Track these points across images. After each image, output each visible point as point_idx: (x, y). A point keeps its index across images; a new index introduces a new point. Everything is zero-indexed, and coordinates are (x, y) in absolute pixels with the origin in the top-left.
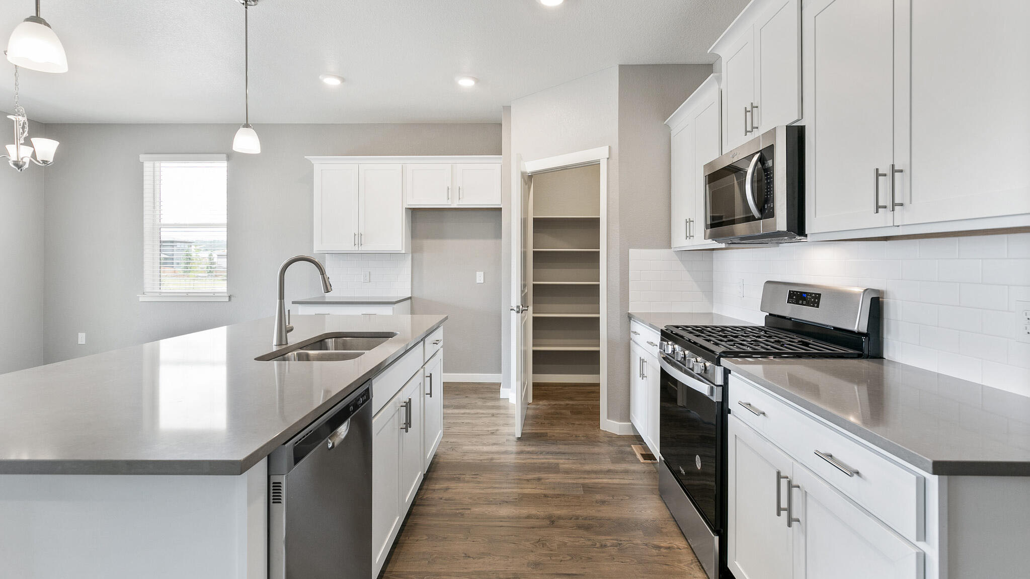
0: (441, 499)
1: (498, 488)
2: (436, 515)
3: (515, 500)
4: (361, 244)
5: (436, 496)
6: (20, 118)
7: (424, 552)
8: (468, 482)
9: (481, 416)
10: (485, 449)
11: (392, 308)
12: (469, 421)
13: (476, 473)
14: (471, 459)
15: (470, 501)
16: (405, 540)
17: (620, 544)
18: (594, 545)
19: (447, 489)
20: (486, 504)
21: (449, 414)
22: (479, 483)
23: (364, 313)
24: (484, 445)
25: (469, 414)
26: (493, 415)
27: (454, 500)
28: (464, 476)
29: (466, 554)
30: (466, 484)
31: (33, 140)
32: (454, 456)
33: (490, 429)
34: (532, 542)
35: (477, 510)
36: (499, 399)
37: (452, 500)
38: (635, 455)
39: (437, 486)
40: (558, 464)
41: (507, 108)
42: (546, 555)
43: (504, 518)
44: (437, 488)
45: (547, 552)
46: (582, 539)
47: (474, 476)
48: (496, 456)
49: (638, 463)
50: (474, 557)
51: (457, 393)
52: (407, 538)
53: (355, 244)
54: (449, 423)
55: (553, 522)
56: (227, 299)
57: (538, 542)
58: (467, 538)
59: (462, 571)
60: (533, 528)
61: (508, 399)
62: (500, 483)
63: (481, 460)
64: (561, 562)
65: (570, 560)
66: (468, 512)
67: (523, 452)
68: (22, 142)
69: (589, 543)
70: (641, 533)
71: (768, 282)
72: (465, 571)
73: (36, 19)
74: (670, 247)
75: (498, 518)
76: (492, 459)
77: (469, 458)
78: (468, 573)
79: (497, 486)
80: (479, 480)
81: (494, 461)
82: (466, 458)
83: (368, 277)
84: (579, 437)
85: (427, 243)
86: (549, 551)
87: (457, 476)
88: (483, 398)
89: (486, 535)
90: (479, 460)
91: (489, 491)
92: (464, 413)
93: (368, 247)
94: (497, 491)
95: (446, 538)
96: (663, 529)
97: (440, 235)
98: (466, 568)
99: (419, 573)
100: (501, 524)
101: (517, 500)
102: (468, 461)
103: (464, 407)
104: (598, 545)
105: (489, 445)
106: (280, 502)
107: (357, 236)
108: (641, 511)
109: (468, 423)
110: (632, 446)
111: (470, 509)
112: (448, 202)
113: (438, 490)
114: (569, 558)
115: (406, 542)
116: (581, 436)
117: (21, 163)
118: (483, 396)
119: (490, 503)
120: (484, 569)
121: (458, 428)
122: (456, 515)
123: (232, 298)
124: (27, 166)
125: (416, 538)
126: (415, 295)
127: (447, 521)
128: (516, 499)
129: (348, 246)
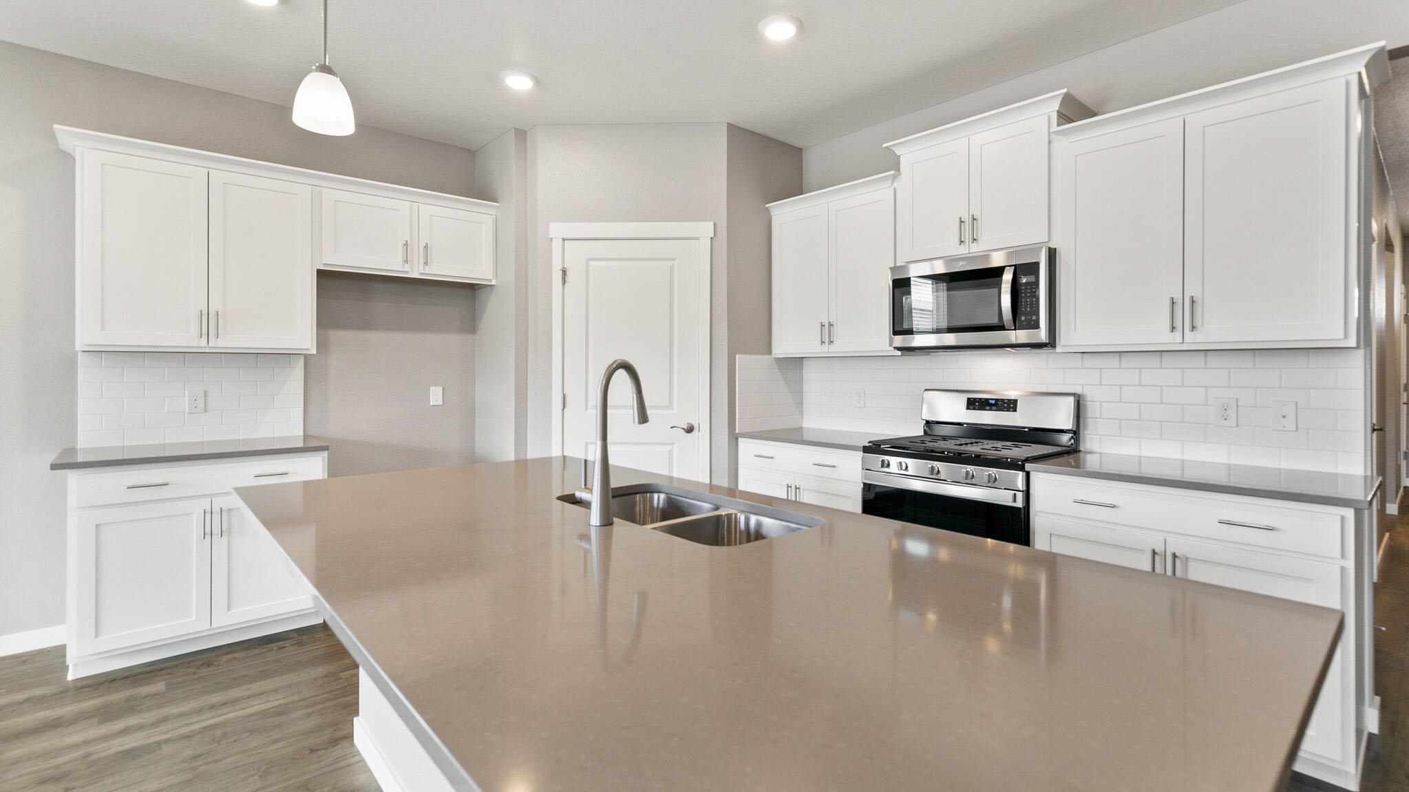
4: (217, 336)
53: (201, 335)
71: (931, 390)
74: (770, 352)
83: (201, 402)
93: (233, 341)
107: (206, 319)
112: (403, 268)
126: (311, 432)
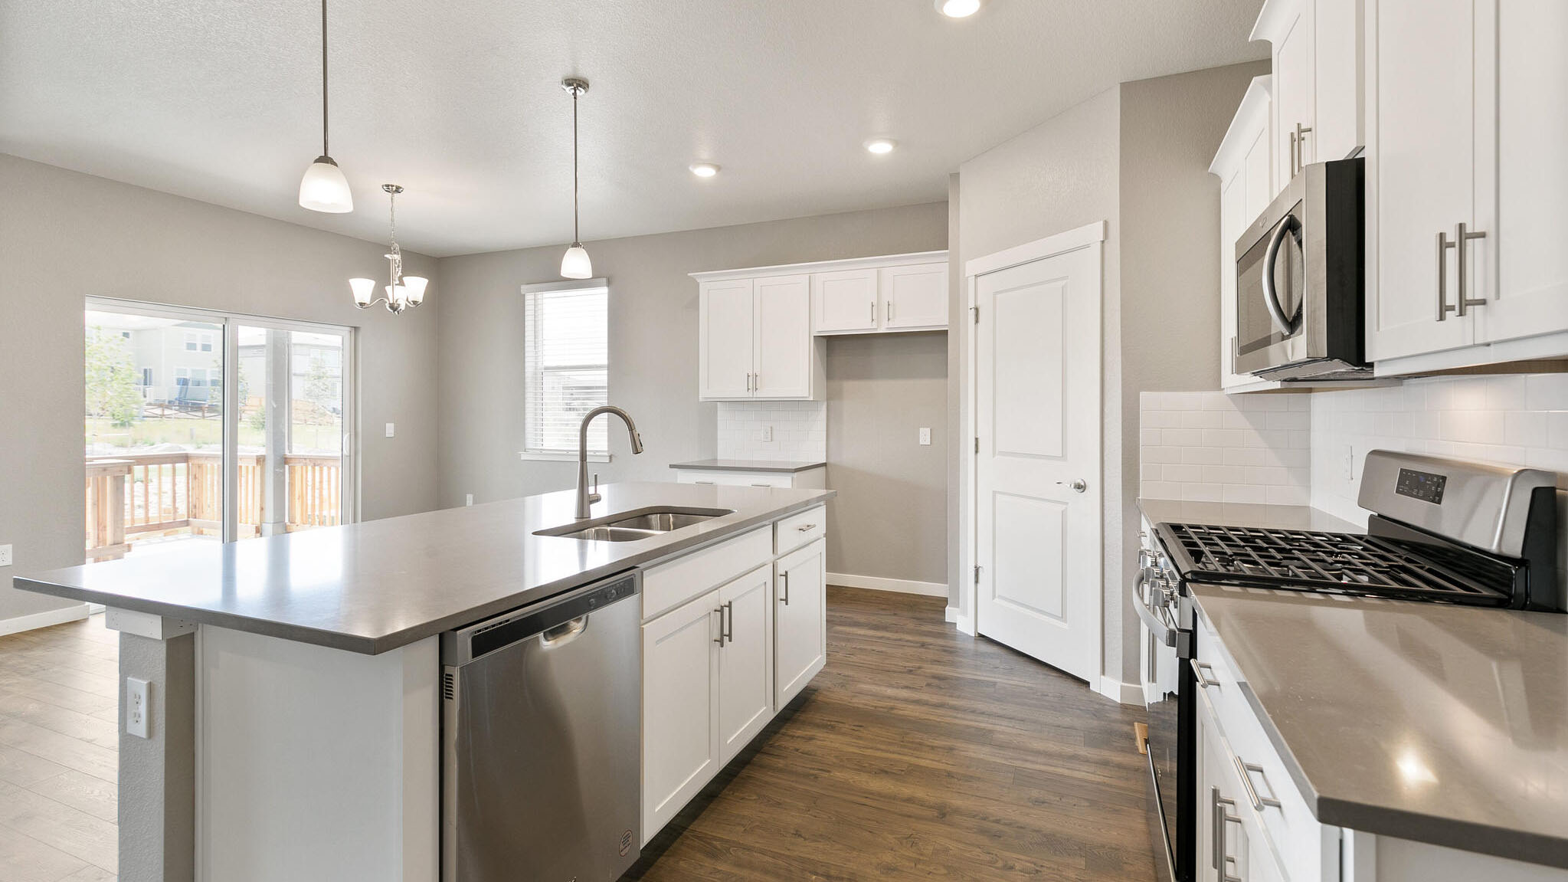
0: (797, 750)
1: (882, 750)
2: (781, 771)
3: (899, 772)
4: (756, 389)
5: (791, 744)
6: (395, 256)
7: (744, 816)
8: (844, 734)
9: (905, 643)
10: (890, 692)
11: (790, 478)
12: (884, 649)
13: (860, 724)
14: (863, 704)
15: (835, 760)
16: (729, 795)
17: (1037, 871)
18: (991, 863)
19: (811, 738)
20: (855, 769)
21: (860, 635)
22: (859, 738)
23: (755, 483)
24: (891, 686)
25: (888, 639)
26: (923, 645)
27: (815, 755)
28: (841, 725)
29: (797, 831)
30: (839, 737)
31: (406, 279)
32: (839, 695)
33: (907, 664)
34: (899, 836)
35: (838, 775)
36: (943, 622)
37: (810, 755)
38: (1134, 739)
39: (799, 733)
40: (991, 731)
41: (955, 177)
42: (909, 859)
43: (872, 794)
44: (797, 735)
45: (915, 855)
46: (978, 849)
47: (854, 728)
48: (900, 705)
49: (1133, 753)
50: (807, 837)
51: (884, 606)
52: (731, 792)
53: (748, 389)
54: (855, 648)
55: (944, 815)
56: (607, 460)
57: (906, 838)
58: (809, 811)
59: (782, 852)
60: (910, 816)
61: (956, 624)
62: (890, 744)
63: (876, 707)
64: (929, 874)
65: (945, 875)
66: (826, 775)
67: (945, 704)
68: (398, 282)
69: (987, 858)
70: (1083, 863)
71: (1374, 452)
72: (787, 853)
73: (325, 159)
74: (1220, 388)
75: (865, 793)
76: (892, 708)
77: (859, 702)
78: (789, 856)
79: (883, 747)
80: (860, 734)
81: (895, 711)
82: (855, 700)
83: (769, 434)
84: (1047, 695)
85: (848, 385)
86: (918, 854)
87: (832, 723)
88: (918, 619)
89: (836, 812)
90: (872, 706)
91: (869, 752)
92: (882, 638)
93: (766, 392)
94: (879, 754)
95: (780, 804)
96: (1125, 865)
97: (865, 375)
98: (789, 850)
99: (727, 841)
100: (864, 801)
101: (903, 773)
102: (856, 705)
103: (885, 628)
104: (1000, 864)
105: (897, 688)
106: (451, 698)
107: (751, 379)
108: (1099, 829)
109: (882, 652)
110: (1136, 724)
111: (829, 771)
112: (872, 325)
113: (798, 737)
114: (943, 871)
115: (729, 797)
116: (1050, 695)
117: (396, 305)
118: (918, 615)
119: (860, 768)
120: (813, 857)
121: (863, 657)
122: (807, 776)
123: (613, 458)
124: (402, 307)
125: (741, 795)
126: (832, 461)
127: (793, 781)
128: (902, 771)
129: (740, 391)
